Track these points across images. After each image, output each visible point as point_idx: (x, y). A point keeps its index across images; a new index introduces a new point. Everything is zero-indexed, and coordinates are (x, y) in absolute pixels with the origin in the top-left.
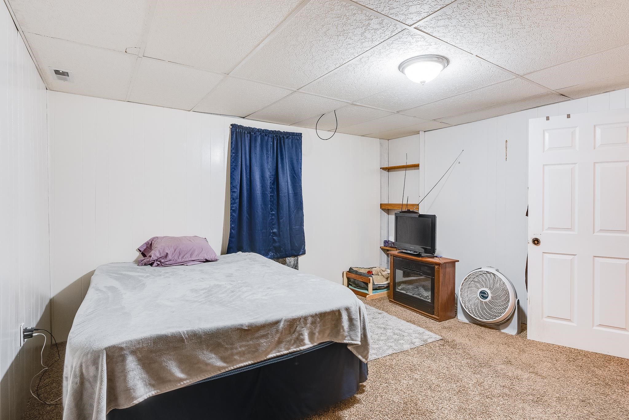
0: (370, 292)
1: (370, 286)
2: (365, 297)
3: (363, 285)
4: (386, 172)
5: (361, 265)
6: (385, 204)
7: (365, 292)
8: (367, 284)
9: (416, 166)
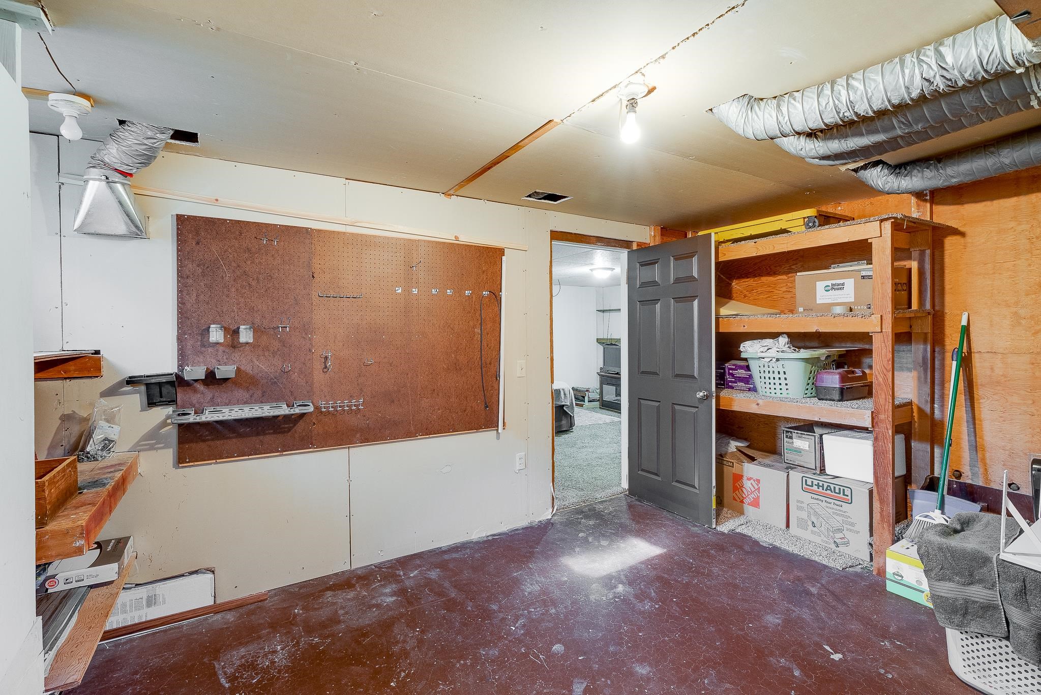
0: (586, 403)
1: (586, 398)
2: (582, 406)
3: (581, 398)
4: (601, 313)
5: (581, 385)
6: (600, 339)
7: (583, 403)
8: (584, 397)
9: (620, 310)
